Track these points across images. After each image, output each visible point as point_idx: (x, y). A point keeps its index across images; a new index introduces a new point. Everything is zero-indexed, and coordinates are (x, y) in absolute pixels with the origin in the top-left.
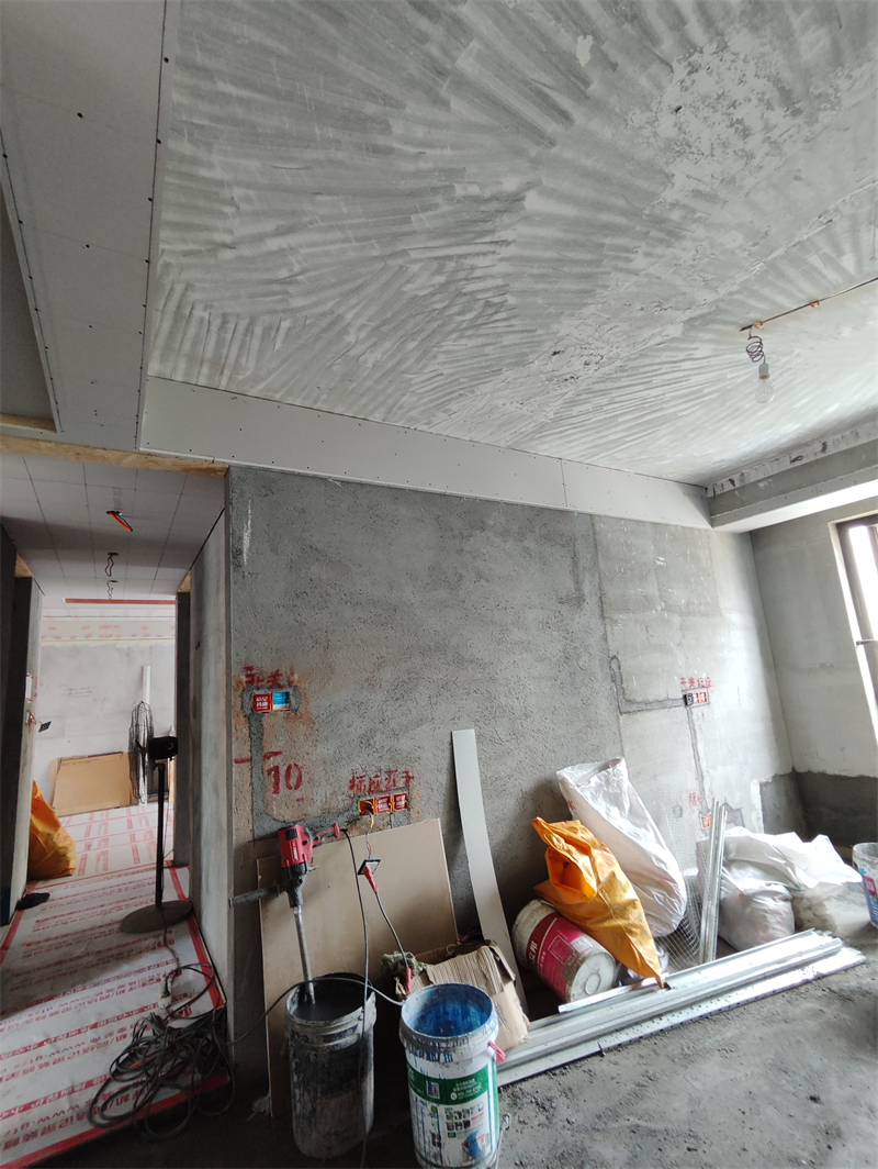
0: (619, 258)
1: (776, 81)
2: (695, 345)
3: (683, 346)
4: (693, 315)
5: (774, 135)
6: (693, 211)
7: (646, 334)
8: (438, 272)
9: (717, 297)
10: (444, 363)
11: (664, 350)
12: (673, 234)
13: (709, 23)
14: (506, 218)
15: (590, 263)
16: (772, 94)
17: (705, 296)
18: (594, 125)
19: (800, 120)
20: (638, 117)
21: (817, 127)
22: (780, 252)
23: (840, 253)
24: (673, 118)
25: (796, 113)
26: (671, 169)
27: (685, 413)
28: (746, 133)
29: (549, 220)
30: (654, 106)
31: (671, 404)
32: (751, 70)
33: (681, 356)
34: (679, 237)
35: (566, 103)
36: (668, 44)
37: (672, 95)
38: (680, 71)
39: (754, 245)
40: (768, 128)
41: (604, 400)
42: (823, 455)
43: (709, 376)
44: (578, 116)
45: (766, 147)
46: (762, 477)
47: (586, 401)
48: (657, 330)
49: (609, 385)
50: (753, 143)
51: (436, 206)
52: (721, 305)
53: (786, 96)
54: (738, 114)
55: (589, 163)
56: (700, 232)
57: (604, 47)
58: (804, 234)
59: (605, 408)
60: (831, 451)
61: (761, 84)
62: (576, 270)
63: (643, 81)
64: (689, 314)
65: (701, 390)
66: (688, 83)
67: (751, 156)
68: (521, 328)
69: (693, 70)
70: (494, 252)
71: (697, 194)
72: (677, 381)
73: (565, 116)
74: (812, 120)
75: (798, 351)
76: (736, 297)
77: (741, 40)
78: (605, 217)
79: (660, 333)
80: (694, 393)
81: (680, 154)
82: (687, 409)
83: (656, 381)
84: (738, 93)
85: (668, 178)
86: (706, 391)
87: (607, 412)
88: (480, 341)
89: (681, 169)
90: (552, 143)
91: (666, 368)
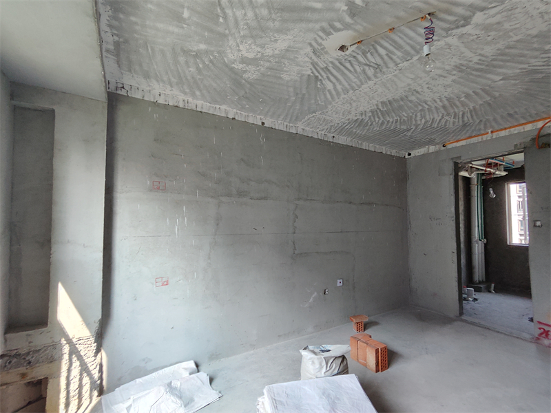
52: (445, 34)
58: (406, 63)
64: (464, 30)
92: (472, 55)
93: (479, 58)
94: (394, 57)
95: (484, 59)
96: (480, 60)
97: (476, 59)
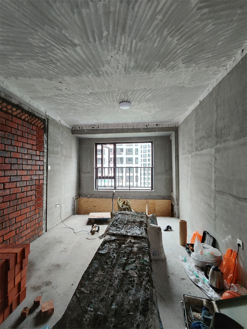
0: (87, 72)
1: (126, 65)
2: (89, 98)
3: (87, 96)
4: (93, 92)
5: (121, 72)
6: (104, 74)
7: (82, 90)
8: (43, 43)
9: (98, 91)
10: (26, 65)
11: (83, 95)
12: (99, 75)
13: (123, 49)
14: (70, 47)
15: (81, 69)
16: (124, 66)
17: (97, 90)
18: (99, 47)
19: (125, 73)
20: (106, 52)
21: (126, 75)
22: (111, 90)
23: (118, 96)
24: (110, 57)
25: (125, 71)
26: (105, 65)
27: (79, 110)
28: (118, 69)
29: (79, 55)
30: (109, 53)
31: (78, 106)
32: (124, 60)
33: (86, 98)
34: (99, 77)
35: (97, 38)
36: (117, 46)
37: (112, 54)
38: (116, 52)
39: (109, 86)
40: (121, 70)
41: (64, 99)
42: (97, 128)
43: (88, 105)
44: (97, 43)
45: (119, 73)
46: (86, 129)
47: (60, 97)
48: (85, 91)
49: (68, 96)
50: (118, 71)
51: (55, 29)
52: (98, 93)
53: (125, 68)
54: (119, 65)
55: (93, 52)
56: (103, 78)
57: (109, 37)
58: (116, 90)
59: (63, 100)
60: (99, 128)
61: (124, 64)
62: (78, 69)
63: (110, 47)
64: (92, 91)
65: (85, 107)
66: (116, 54)
67: (116, 72)
68: (56, 72)
69: (117, 53)
70: (62, 51)
71: (106, 72)
72: (82, 102)
73: (95, 40)
74: (126, 74)
75: (104, 108)
76: (101, 93)
77: (125, 55)
78: (90, 63)
79: (85, 92)
80: (83, 106)
81: (108, 64)
82: (80, 109)
83: (78, 100)
84: (121, 62)
85: (104, 66)
86: (86, 107)
87: (63, 101)
88: (42, 67)
89: (106, 66)
90: (90, 42)
91: (81, 99)
92: (91, 79)
93: (89, 76)
94: (117, 94)
95: (87, 74)
96: (89, 74)
97: (90, 76)
